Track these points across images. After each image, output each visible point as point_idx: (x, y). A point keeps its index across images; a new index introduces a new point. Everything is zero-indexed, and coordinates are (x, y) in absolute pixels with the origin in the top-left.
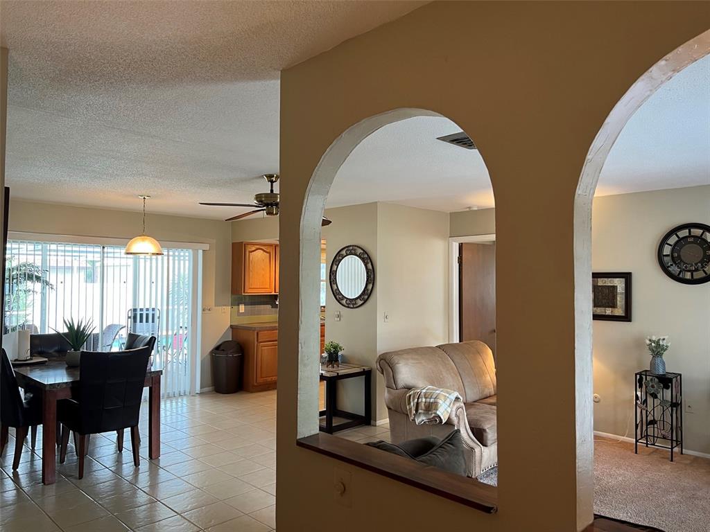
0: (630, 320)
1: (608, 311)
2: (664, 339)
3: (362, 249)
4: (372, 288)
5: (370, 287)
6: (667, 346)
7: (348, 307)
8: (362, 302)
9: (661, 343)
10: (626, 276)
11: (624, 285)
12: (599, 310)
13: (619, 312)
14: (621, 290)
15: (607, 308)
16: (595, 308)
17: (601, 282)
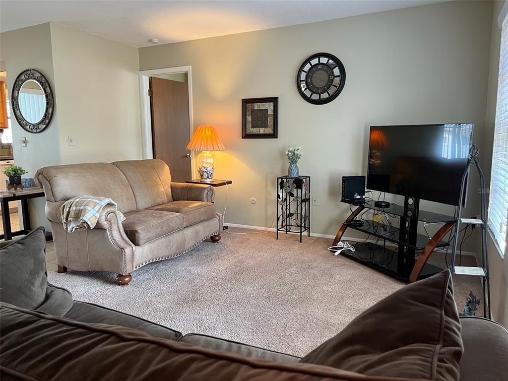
0: (276, 137)
1: (262, 131)
2: (298, 150)
3: (39, 72)
4: (53, 111)
5: (50, 111)
6: (300, 155)
7: (32, 132)
8: (44, 126)
9: (296, 153)
10: (275, 100)
11: (273, 108)
12: (255, 131)
13: (269, 131)
14: (270, 112)
15: (261, 129)
16: (253, 129)
17: (257, 106)
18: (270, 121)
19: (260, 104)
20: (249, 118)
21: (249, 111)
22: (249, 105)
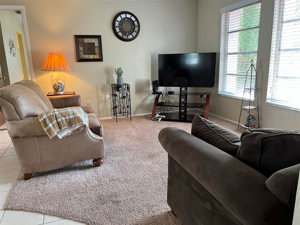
0: (102, 61)
1: (91, 57)
10: (99, 37)
11: (98, 42)
12: (87, 57)
13: (97, 57)
14: (96, 45)
15: (90, 55)
16: (84, 55)
17: (86, 41)
18: (97, 50)
19: (88, 39)
20: (81, 48)
21: (80, 43)
22: (80, 40)
